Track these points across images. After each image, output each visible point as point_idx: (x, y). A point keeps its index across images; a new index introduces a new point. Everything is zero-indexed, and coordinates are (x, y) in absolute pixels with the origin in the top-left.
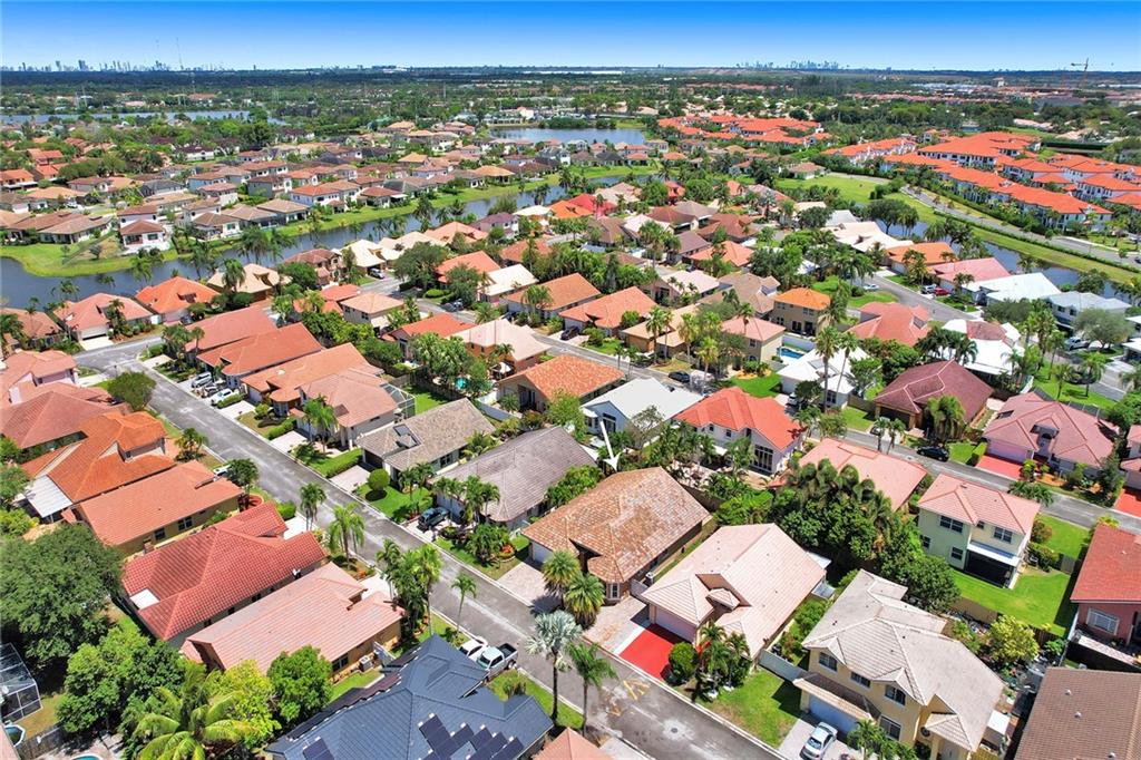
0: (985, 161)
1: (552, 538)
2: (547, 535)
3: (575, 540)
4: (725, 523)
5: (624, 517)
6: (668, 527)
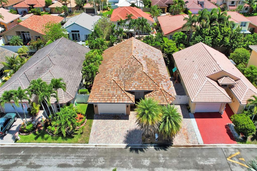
1: (114, 95)
2: (109, 95)
3: (130, 90)
4: (173, 52)
5: (144, 65)
6: (159, 62)
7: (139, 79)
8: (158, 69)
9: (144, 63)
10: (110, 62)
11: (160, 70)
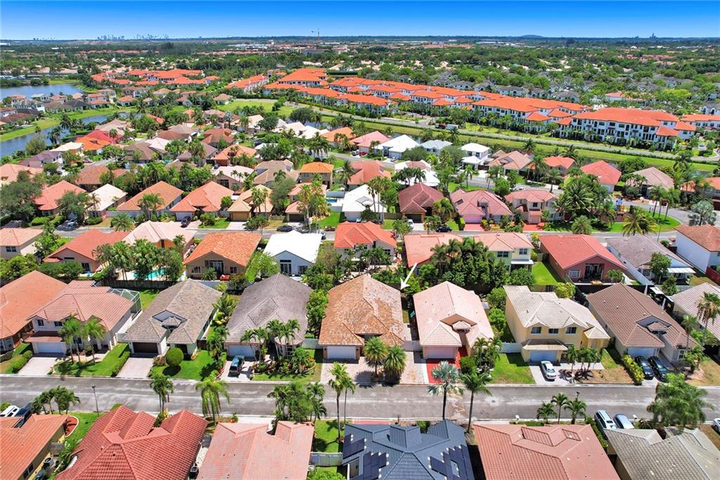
0: (316, 84)
2: (339, 337)
3: (359, 333)
4: (414, 292)
5: (375, 308)
6: (394, 305)
7: (369, 323)
8: (391, 313)
9: (375, 306)
10: (338, 304)
11: (393, 315)
